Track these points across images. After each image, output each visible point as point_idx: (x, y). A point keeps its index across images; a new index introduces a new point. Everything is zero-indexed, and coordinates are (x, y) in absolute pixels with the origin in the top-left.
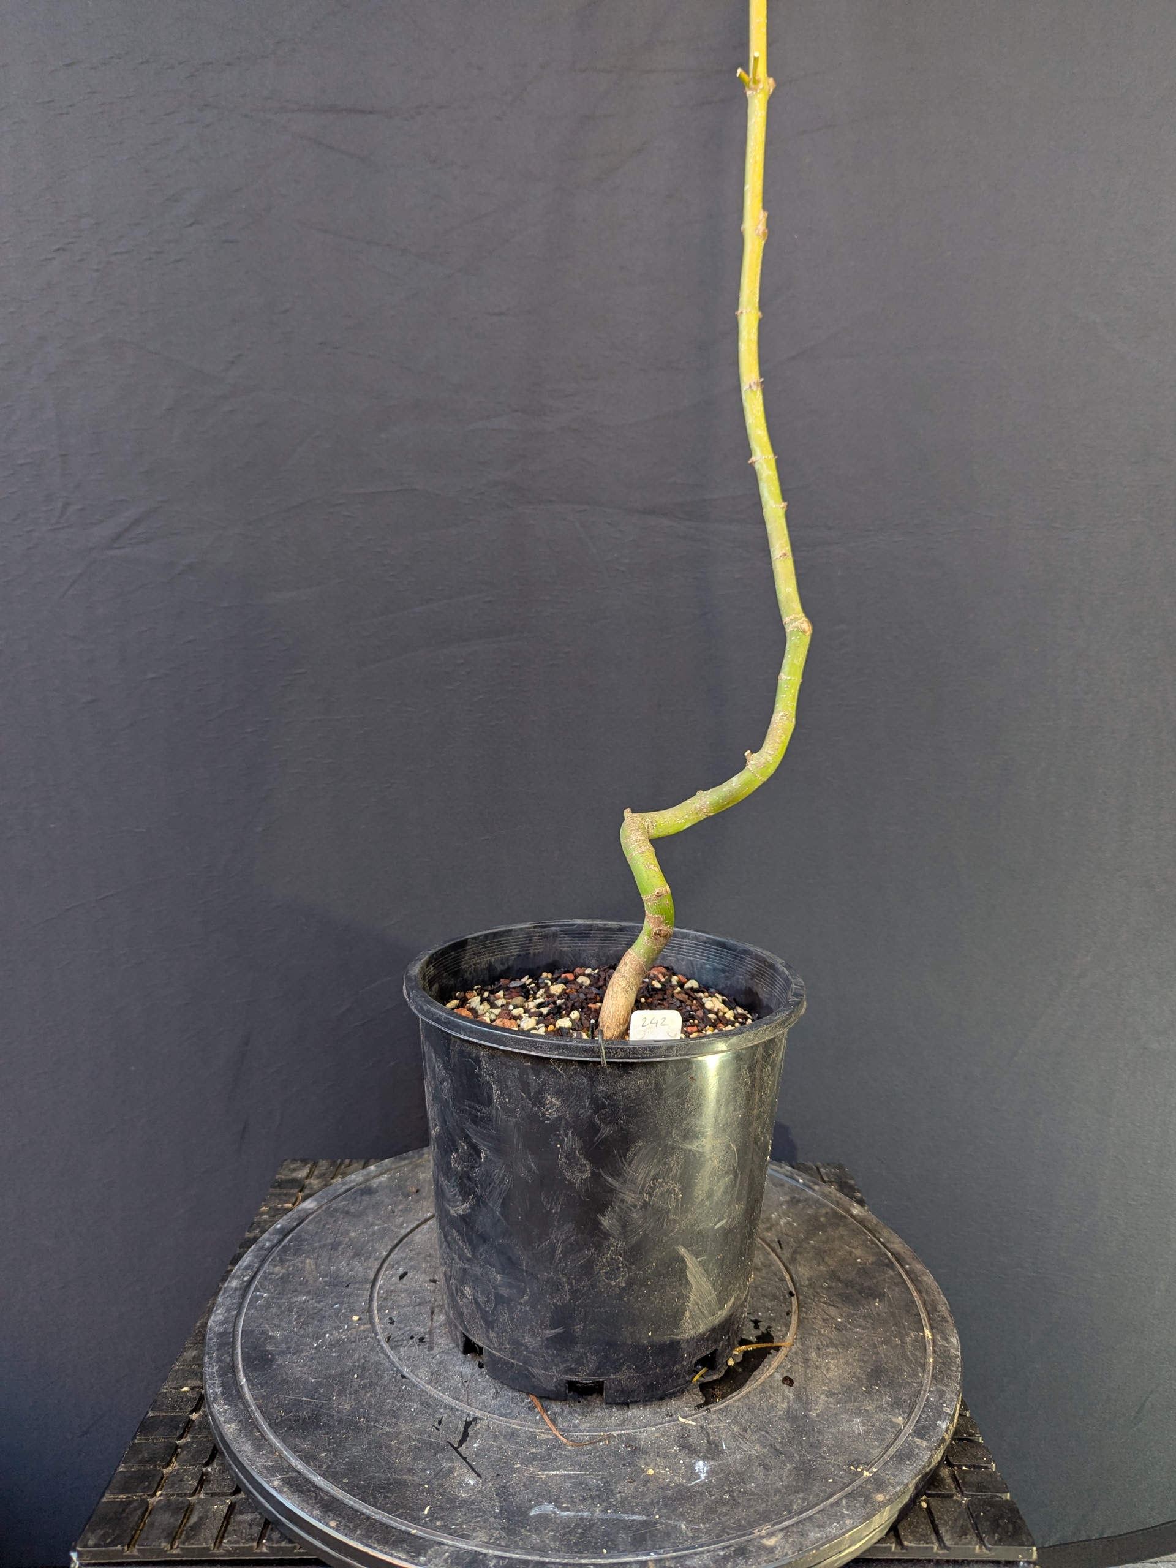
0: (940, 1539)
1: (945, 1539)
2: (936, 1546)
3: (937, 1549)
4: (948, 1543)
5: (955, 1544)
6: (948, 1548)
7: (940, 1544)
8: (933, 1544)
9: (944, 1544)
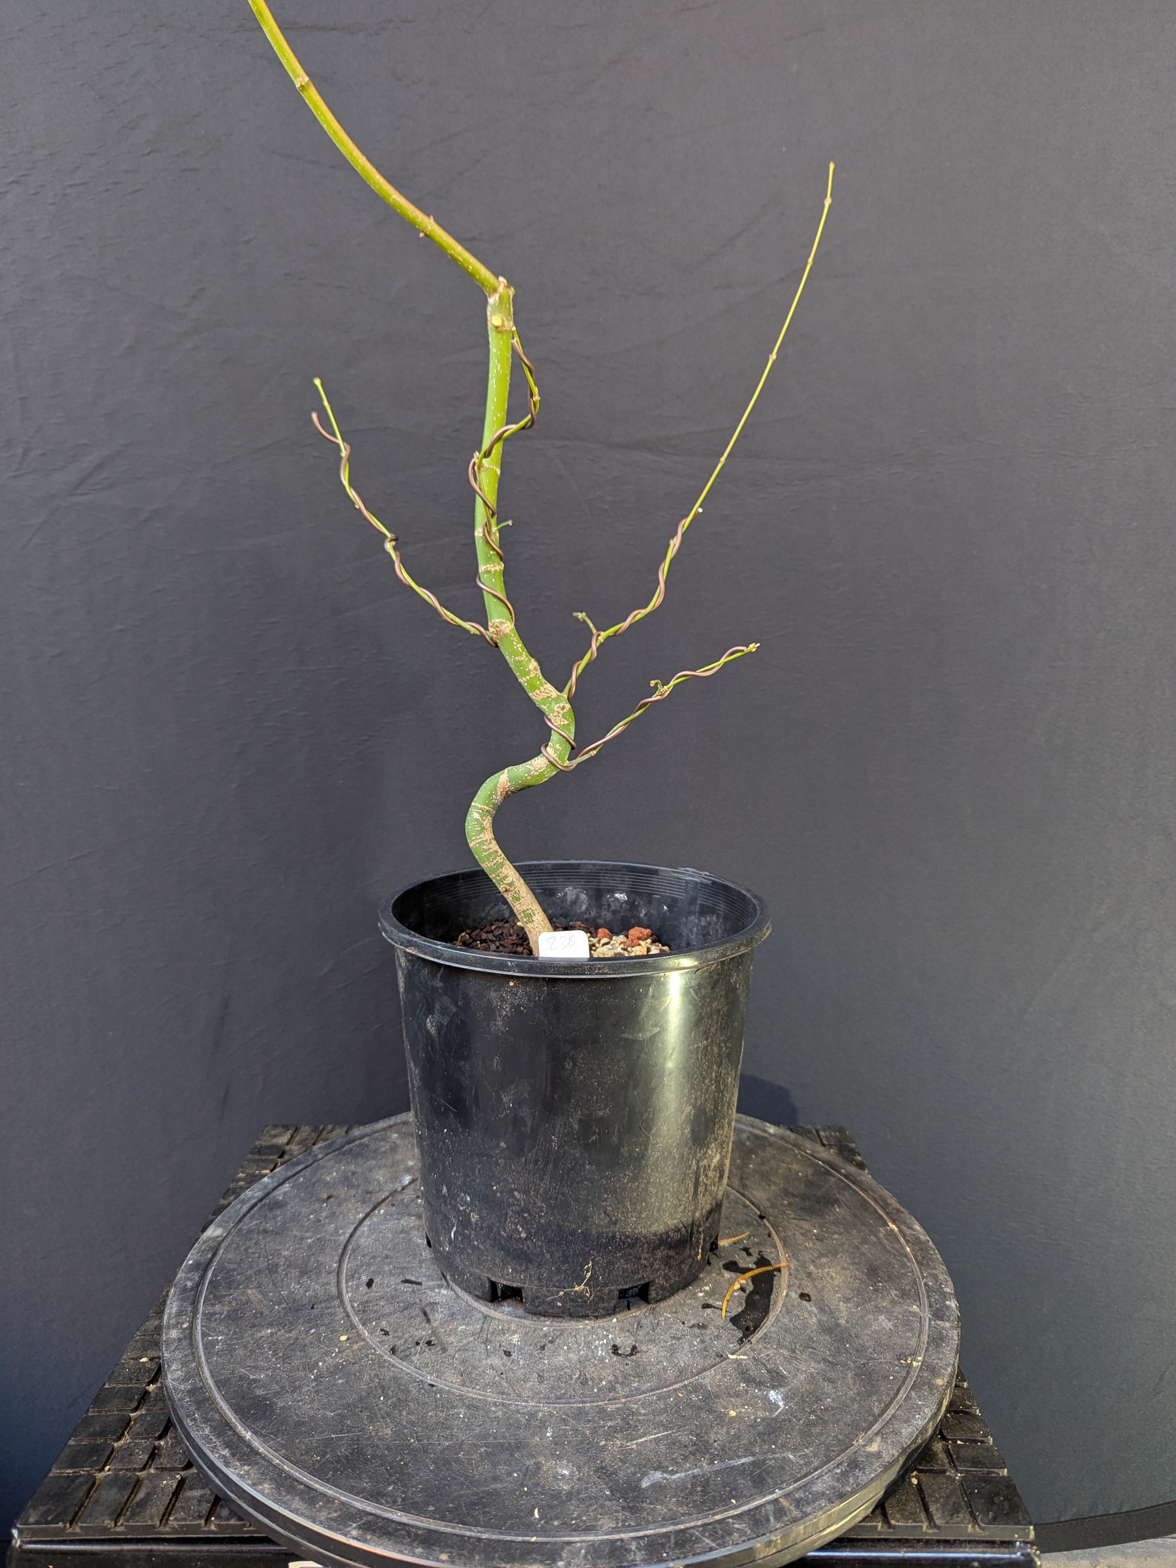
0: (930, 1517)
1: (935, 1517)
2: (925, 1525)
3: (927, 1527)
4: (938, 1522)
5: (946, 1523)
6: (939, 1528)
7: (930, 1522)
8: (922, 1522)
9: (935, 1523)
